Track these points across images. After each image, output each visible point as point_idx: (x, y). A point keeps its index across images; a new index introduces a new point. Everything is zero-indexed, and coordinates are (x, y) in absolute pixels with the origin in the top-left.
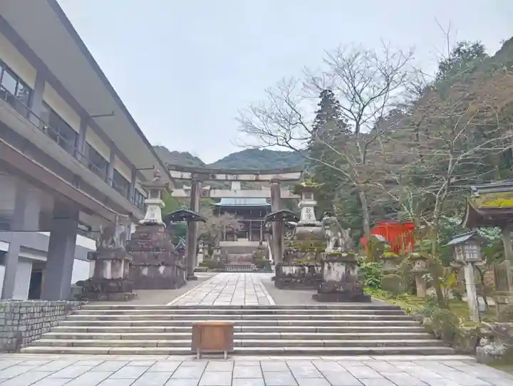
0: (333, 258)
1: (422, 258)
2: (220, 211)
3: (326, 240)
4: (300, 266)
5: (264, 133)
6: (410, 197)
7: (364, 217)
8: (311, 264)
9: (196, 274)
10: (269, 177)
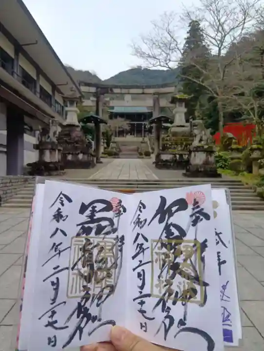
0: (198, 149)
1: (258, 149)
2: (113, 116)
3: (193, 137)
4: (173, 154)
5: (149, 56)
6: (256, 106)
7: (220, 119)
8: (181, 152)
9: (102, 160)
10: (152, 91)
